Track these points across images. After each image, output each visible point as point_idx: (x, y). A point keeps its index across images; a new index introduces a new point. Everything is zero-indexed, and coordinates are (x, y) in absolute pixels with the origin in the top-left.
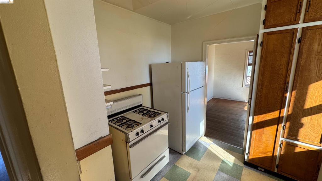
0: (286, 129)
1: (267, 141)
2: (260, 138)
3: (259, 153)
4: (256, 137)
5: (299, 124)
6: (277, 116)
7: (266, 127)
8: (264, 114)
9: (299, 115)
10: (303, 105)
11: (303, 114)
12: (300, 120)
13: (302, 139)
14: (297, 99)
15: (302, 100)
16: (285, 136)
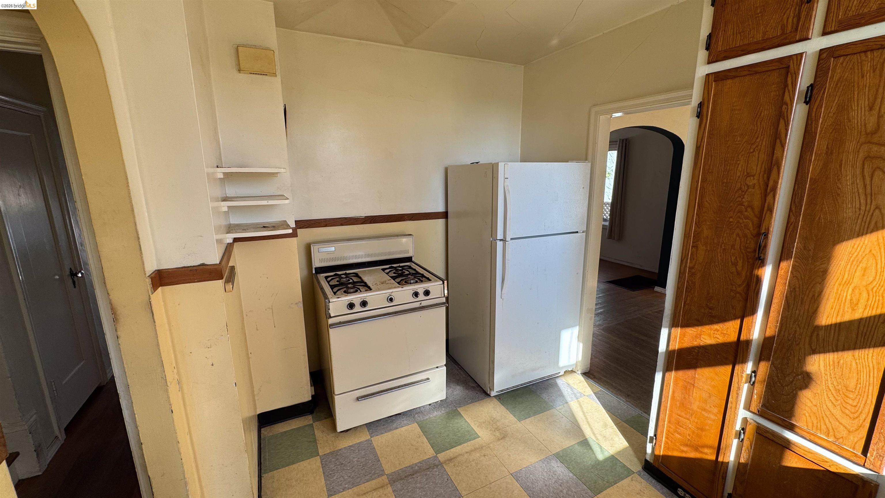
0: (756, 385)
1: (703, 413)
2: (685, 398)
3: (681, 445)
4: (676, 395)
5: (798, 375)
6: (733, 338)
7: (701, 367)
8: (698, 325)
9: (797, 345)
10: (814, 312)
11: (810, 344)
12: (802, 361)
13: (805, 428)
14: (794, 289)
15: (811, 295)
16: (754, 407)
